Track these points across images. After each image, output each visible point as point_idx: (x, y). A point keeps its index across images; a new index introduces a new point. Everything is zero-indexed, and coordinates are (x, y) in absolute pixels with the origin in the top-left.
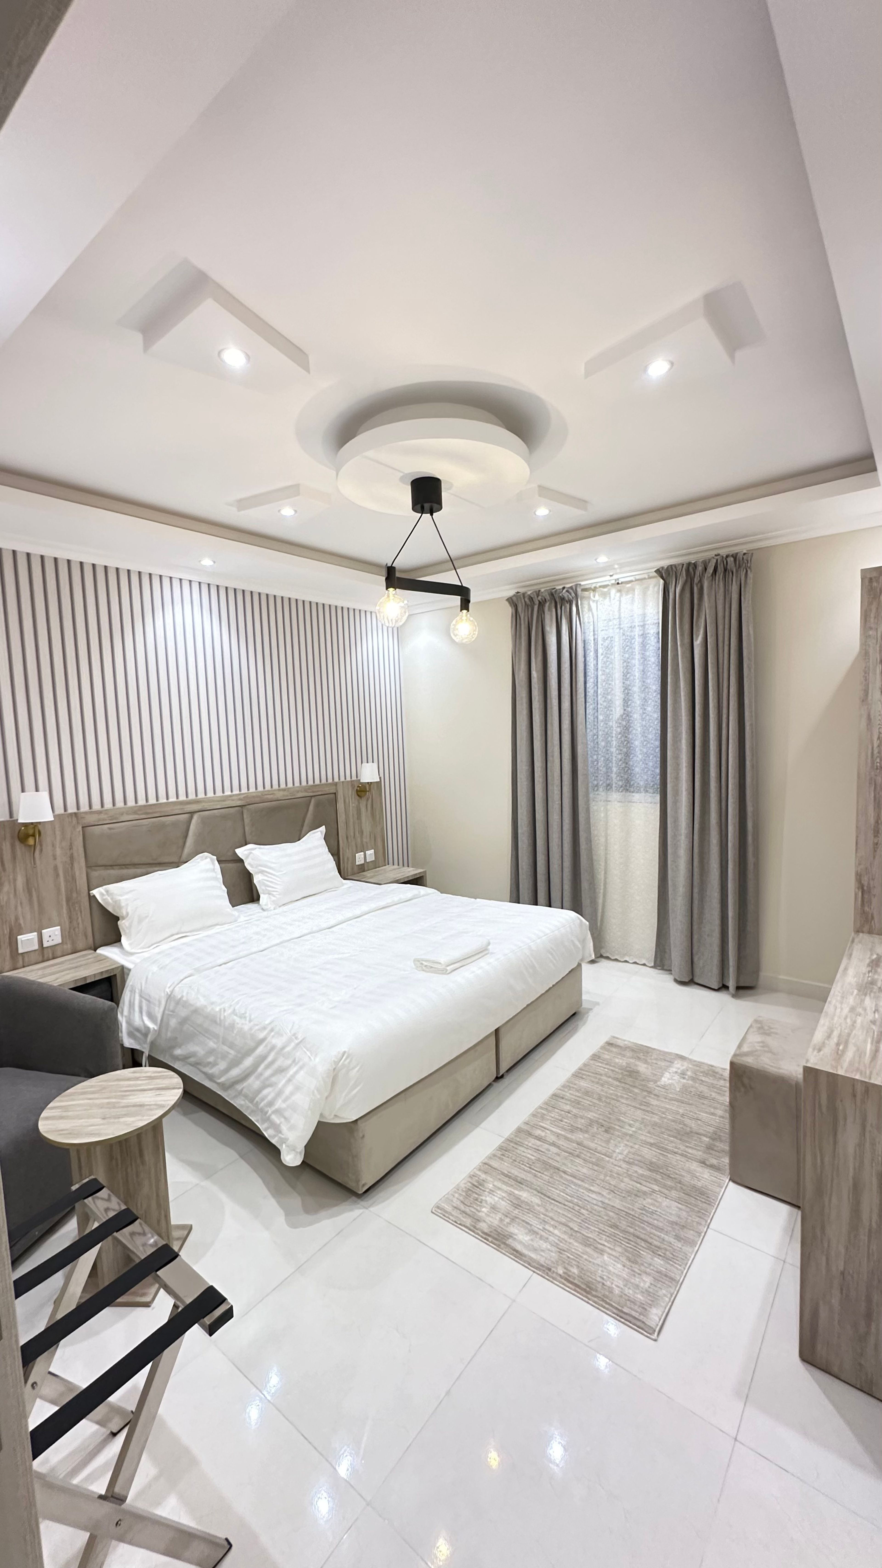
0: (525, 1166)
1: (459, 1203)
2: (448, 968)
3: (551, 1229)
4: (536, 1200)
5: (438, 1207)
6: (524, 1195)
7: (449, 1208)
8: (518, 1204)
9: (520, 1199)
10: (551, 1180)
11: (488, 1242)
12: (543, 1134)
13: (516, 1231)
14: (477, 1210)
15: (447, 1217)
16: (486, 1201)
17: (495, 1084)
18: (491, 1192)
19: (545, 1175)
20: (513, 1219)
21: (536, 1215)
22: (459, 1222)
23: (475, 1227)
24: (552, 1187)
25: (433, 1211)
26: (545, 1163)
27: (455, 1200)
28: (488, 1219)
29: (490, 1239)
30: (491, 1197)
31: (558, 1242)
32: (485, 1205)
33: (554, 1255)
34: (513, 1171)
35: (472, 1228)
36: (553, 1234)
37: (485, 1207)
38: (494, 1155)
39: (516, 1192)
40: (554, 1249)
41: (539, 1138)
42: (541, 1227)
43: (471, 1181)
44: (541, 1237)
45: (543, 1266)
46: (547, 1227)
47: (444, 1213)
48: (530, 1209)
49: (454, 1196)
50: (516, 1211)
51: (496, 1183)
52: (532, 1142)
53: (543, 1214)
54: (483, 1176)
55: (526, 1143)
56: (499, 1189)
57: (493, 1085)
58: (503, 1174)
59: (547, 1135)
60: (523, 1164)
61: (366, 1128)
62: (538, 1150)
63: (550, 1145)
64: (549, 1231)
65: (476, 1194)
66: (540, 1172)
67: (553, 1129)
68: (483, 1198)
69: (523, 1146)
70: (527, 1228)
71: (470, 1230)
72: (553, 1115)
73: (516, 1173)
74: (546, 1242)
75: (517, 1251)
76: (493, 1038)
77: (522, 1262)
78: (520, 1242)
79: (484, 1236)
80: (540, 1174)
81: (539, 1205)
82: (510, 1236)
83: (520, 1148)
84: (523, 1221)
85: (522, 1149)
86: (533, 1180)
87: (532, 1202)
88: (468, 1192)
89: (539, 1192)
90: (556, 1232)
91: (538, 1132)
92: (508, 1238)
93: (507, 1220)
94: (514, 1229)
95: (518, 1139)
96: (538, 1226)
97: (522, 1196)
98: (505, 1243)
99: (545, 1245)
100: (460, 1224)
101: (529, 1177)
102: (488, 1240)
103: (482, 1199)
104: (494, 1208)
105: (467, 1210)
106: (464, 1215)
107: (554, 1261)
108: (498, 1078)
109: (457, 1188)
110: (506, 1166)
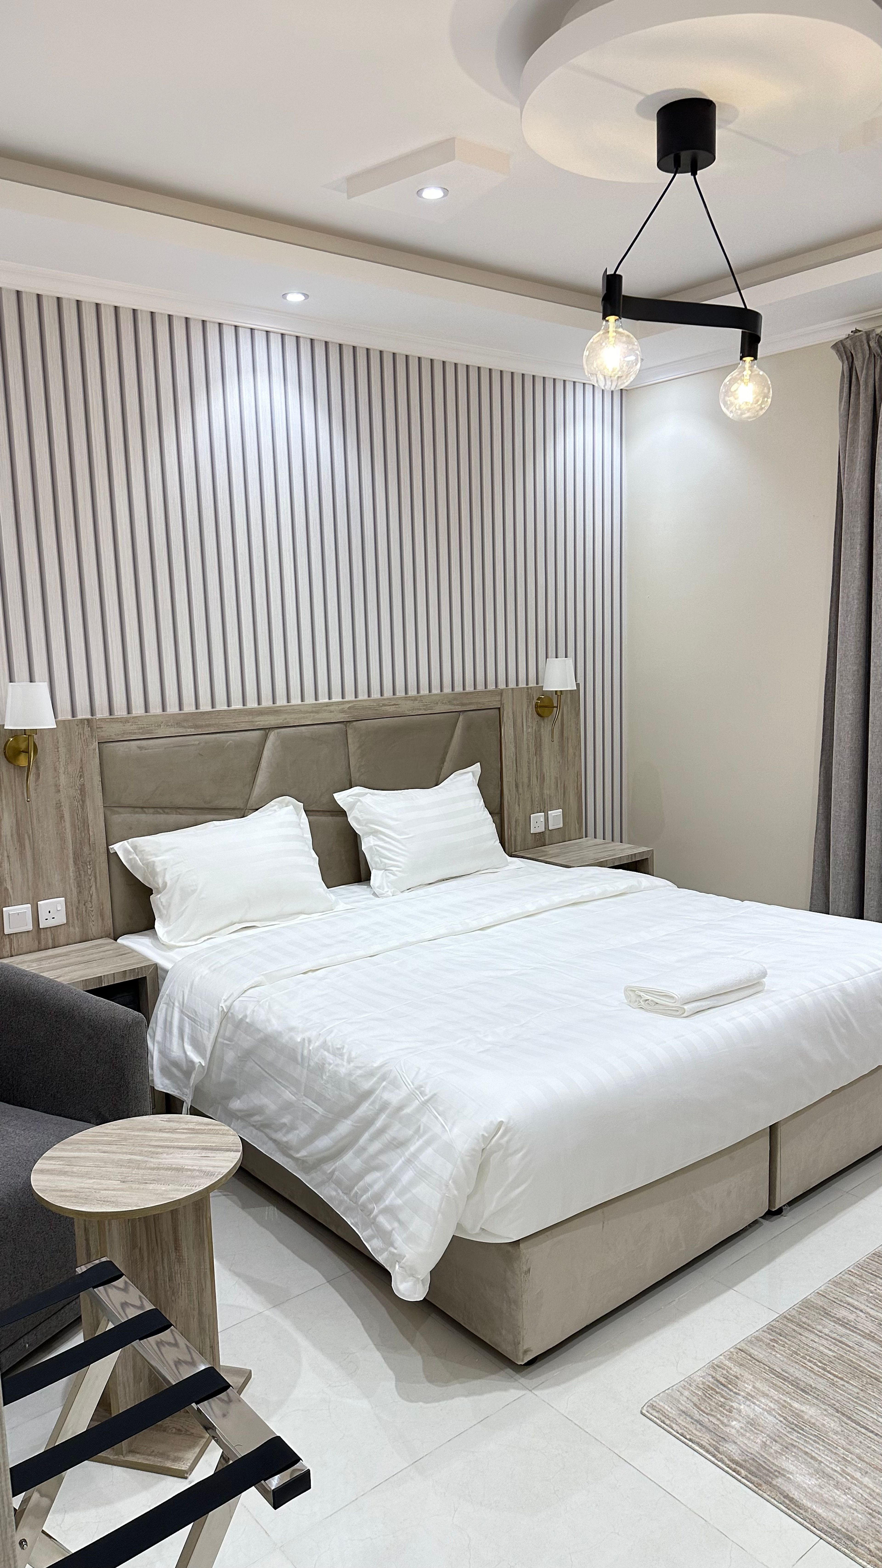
0: (815, 1364)
1: (690, 1406)
2: (686, 1007)
3: (858, 1475)
4: (831, 1424)
5: (653, 1407)
6: (810, 1412)
7: (673, 1413)
8: (797, 1423)
9: (802, 1417)
10: (862, 1394)
11: (739, 1477)
12: (852, 1317)
13: (792, 1468)
14: (722, 1423)
15: (667, 1425)
16: (740, 1411)
17: (765, 1223)
18: (749, 1397)
19: (852, 1385)
20: (788, 1447)
21: (831, 1448)
22: (688, 1437)
23: (717, 1449)
24: (866, 1408)
25: (644, 1411)
26: (850, 1364)
27: (683, 1400)
28: (740, 1440)
29: (743, 1472)
30: (749, 1406)
31: (870, 1498)
32: (737, 1416)
33: (861, 1519)
34: (791, 1370)
35: (711, 1449)
36: (861, 1483)
37: (736, 1420)
38: (758, 1339)
39: (796, 1405)
40: (860, 1507)
41: (845, 1324)
42: (838, 1469)
43: (714, 1374)
44: (837, 1485)
45: (838, 1531)
46: (849, 1470)
47: (663, 1418)
48: (821, 1437)
49: (682, 1394)
50: (794, 1436)
51: (758, 1385)
52: (829, 1327)
53: (843, 1448)
54: (736, 1370)
55: (820, 1327)
56: (765, 1395)
57: (762, 1224)
58: (772, 1371)
59: (859, 1319)
60: (810, 1361)
61: (532, 1255)
62: (840, 1342)
63: (864, 1337)
64: (853, 1477)
65: (723, 1396)
66: (842, 1379)
67: (872, 1312)
68: (735, 1405)
69: (814, 1333)
70: (813, 1467)
71: (707, 1451)
72: (872, 1288)
73: (798, 1374)
74: (845, 1494)
75: (792, 1500)
76: (766, 1141)
77: (799, 1519)
78: (798, 1487)
79: (734, 1466)
80: (842, 1382)
81: (836, 1433)
82: (781, 1473)
83: (806, 1334)
84: (806, 1453)
85: (812, 1337)
86: (830, 1392)
87: (823, 1425)
88: (708, 1391)
89: (838, 1411)
90: (866, 1480)
91: (842, 1313)
92: (777, 1477)
93: (777, 1447)
94: (787, 1463)
95: (804, 1320)
96: (833, 1466)
97: (806, 1413)
98: (769, 1484)
99: (843, 1499)
100: (690, 1440)
101: (821, 1384)
102: (738, 1473)
103: (732, 1406)
104: (752, 1424)
105: (705, 1419)
106: (699, 1426)
107: (859, 1525)
108: (773, 1213)
109: (689, 1381)
110: (779, 1359)
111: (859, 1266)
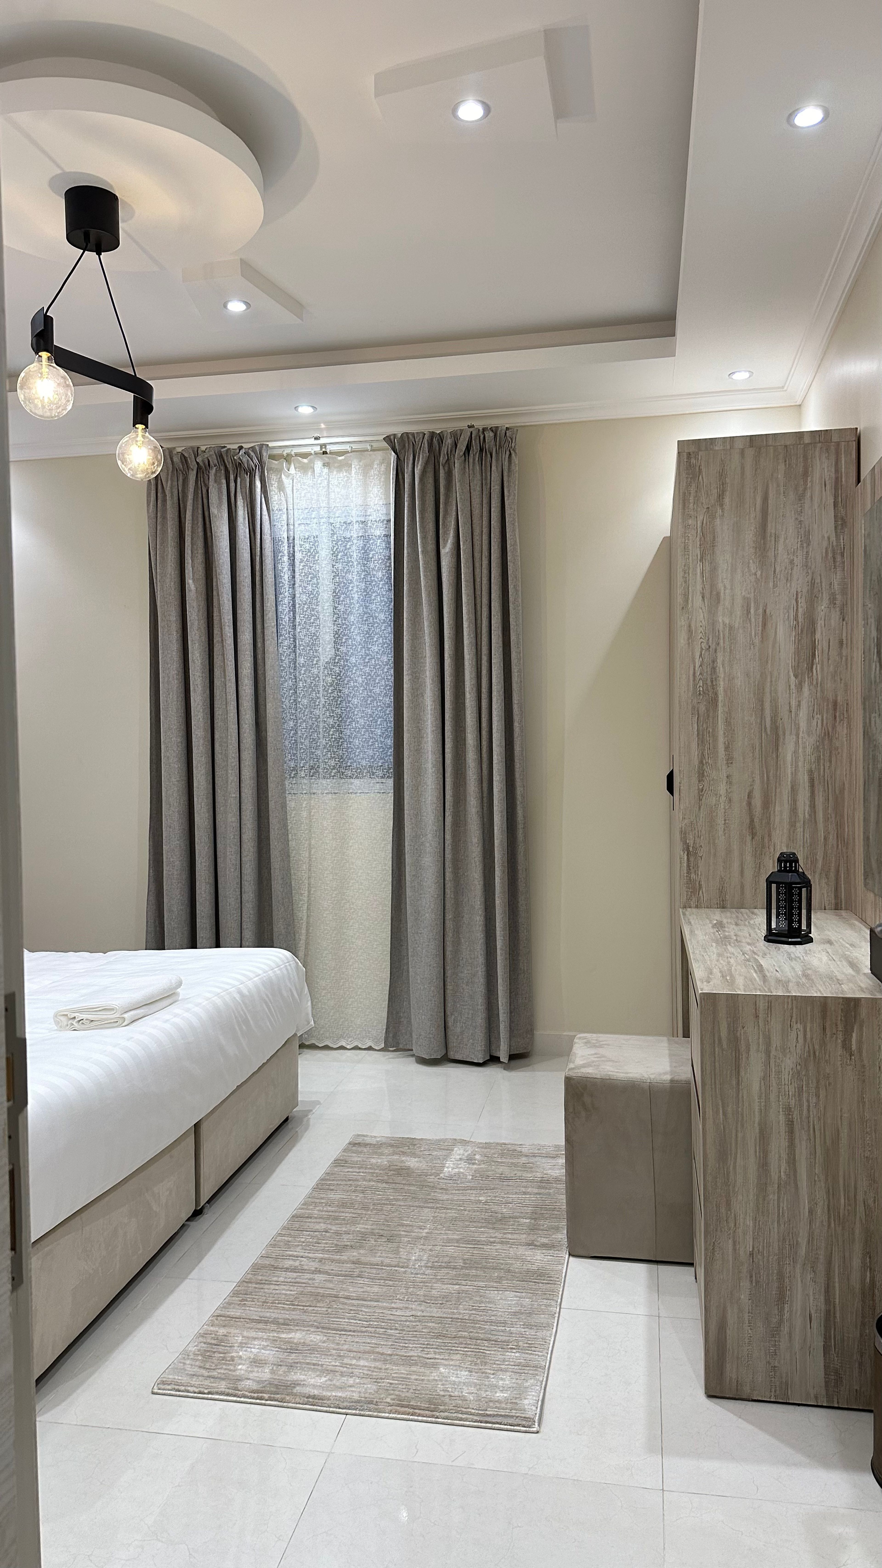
0: (284, 1304)
1: (196, 1369)
2: (126, 1016)
3: (354, 1362)
4: (316, 1338)
5: (163, 1383)
6: (297, 1336)
7: (185, 1379)
8: (292, 1348)
9: (293, 1343)
10: (330, 1310)
11: (263, 1402)
12: (297, 1263)
13: (302, 1377)
14: (230, 1370)
15: (183, 1391)
16: (240, 1357)
17: (192, 1224)
18: (242, 1345)
19: (320, 1307)
20: (291, 1366)
21: (326, 1352)
22: (206, 1391)
23: (236, 1389)
24: (337, 1318)
25: (155, 1391)
26: (312, 1294)
27: (188, 1367)
28: (251, 1376)
29: (266, 1396)
30: (246, 1351)
31: (370, 1373)
32: (239, 1361)
33: (371, 1387)
34: (268, 1315)
35: (230, 1391)
36: (359, 1366)
37: (240, 1364)
38: (229, 1304)
39: (283, 1336)
40: (365, 1381)
41: (294, 1270)
42: (337, 1364)
43: (205, 1341)
44: (342, 1374)
45: (358, 1402)
46: (346, 1361)
47: (177, 1387)
48: (313, 1349)
49: (184, 1364)
50: (293, 1356)
51: (245, 1334)
52: (282, 1276)
53: (334, 1349)
54: (222, 1331)
55: (275, 1279)
56: (255, 1339)
57: (189, 1226)
58: (253, 1320)
59: (302, 1263)
60: (278, 1303)
62: (295, 1283)
63: (313, 1274)
64: (351, 1365)
65: (220, 1353)
66: (311, 1306)
67: (310, 1255)
68: (234, 1354)
69: (272, 1284)
70: (318, 1370)
71: (228, 1395)
72: (303, 1240)
73: (274, 1315)
74: (351, 1377)
75: (314, 1397)
77: (325, 1409)
78: (314, 1386)
79: (256, 1395)
80: (312, 1308)
81: (324, 1342)
82: (296, 1384)
83: (266, 1286)
84: (308, 1364)
85: (272, 1287)
86: (304, 1317)
87: (311, 1341)
88: (206, 1355)
89: (318, 1328)
90: (362, 1363)
91: (288, 1263)
92: (295, 1387)
93: (284, 1368)
94: (296, 1376)
95: (260, 1278)
96: (333, 1363)
97: (294, 1338)
98: (292, 1394)
99: (351, 1381)
100: (209, 1393)
101: (295, 1315)
102: (261, 1399)
103: (232, 1357)
104: (257, 1362)
105: (215, 1373)
106: (212, 1380)
107: (371, 1391)
108: (197, 1213)
109: (185, 1354)
110: (254, 1312)
111: (284, 1228)
